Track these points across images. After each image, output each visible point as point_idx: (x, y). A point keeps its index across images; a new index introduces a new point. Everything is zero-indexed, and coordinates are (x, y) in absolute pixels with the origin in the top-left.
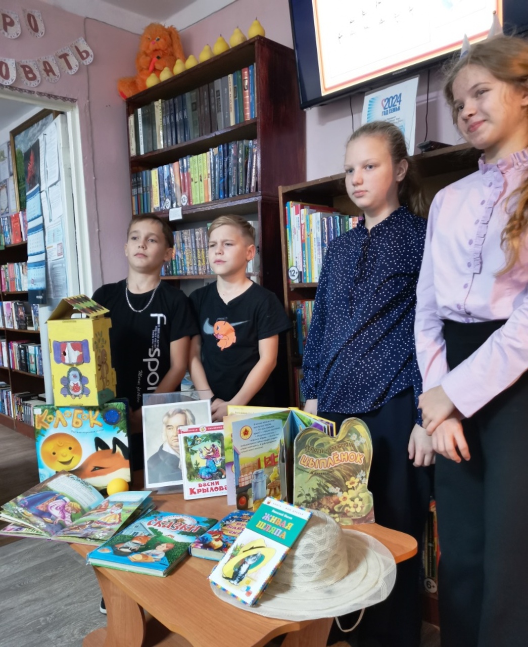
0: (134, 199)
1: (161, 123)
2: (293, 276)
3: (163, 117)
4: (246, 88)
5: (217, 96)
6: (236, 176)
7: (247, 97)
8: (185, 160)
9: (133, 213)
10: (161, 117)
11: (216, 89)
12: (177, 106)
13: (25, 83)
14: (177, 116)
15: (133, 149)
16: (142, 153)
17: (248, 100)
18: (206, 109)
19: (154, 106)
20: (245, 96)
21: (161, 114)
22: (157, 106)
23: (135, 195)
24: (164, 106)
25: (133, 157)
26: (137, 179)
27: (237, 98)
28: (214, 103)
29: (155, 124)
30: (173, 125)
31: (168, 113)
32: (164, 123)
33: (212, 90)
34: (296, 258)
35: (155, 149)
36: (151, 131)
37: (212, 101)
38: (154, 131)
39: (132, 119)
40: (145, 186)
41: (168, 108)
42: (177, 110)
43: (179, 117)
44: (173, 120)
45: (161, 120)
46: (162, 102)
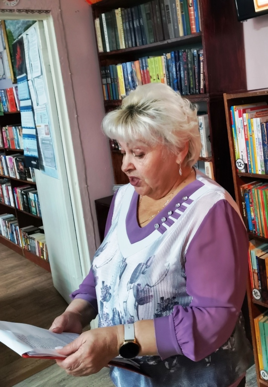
0: (104, 86)
1: (122, 27)
2: (240, 166)
3: (123, 23)
4: (191, 5)
5: (167, 10)
6: (187, 78)
7: (192, 13)
8: (144, 60)
9: (104, 99)
10: (121, 23)
11: (165, 4)
12: (134, 14)
13: (6, 4)
14: (135, 23)
15: (100, 47)
16: (108, 50)
17: (193, 15)
18: (158, 20)
19: (115, 13)
20: (191, 12)
21: (121, 20)
22: (117, 14)
23: (104, 84)
24: (123, 13)
25: (101, 53)
26: (105, 71)
27: (183, 13)
28: (165, 15)
29: (117, 28)
30: (132, 29)
31: (127, 20)
32: (124, 27)
33: (162, 4)
34: (242, 152)
35: (118, 49)
36: (114, 33)
37: (163, 14)
38: (117, 33)
39: (97, 21)
40: (113, 77)
41: (127, 16)
42: (134, 18)
43: (136, 24)
44: (131, 26)
45: (122, 25)
46: (121, 10)
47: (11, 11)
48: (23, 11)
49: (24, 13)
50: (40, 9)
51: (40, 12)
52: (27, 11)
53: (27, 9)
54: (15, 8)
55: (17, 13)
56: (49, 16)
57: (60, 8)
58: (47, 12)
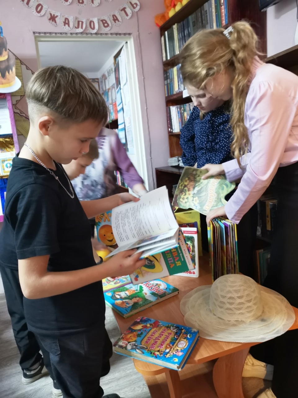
0: (166, 86)
1: (177, 38)
3: (178, 34)
4: (222, 5)
7: (223, 10)
9: (165, 95)
11: (205, 10)
12: (185, 25)
13: (103, 30)
15: (164, 57)
16: (169, 58)
19: (173, 28)
21: (177, 32)
22: (175, 28)
24: (178, 27)
25: (164, 62)
26: (167, 75)
27: (217, 13)
28: (205, 18)
30: (184, 37)
31: (181, 31)
32: (179, 37)
33: (203, 11)
35: (175, 55)
36: (172, 44)
37: (203, 18)
38: (174, 43)
39: (163, 39)
40: (171, 78)
41: (180, 28)
42: (185, 28)
43: (186, 32)
44: (183, 35)
45: (177, 36)
46: (177, 25)
47: (106, 34)
48: (114, 34)
49: (115, 36)
50: (125, 32)
51: (125, 34)
52: (116, 34)
53: (117, 33)
54: (109, 32)
55: (110, 36)
56: (131, 38)
57: (138, 31)
58: (130, 34)
